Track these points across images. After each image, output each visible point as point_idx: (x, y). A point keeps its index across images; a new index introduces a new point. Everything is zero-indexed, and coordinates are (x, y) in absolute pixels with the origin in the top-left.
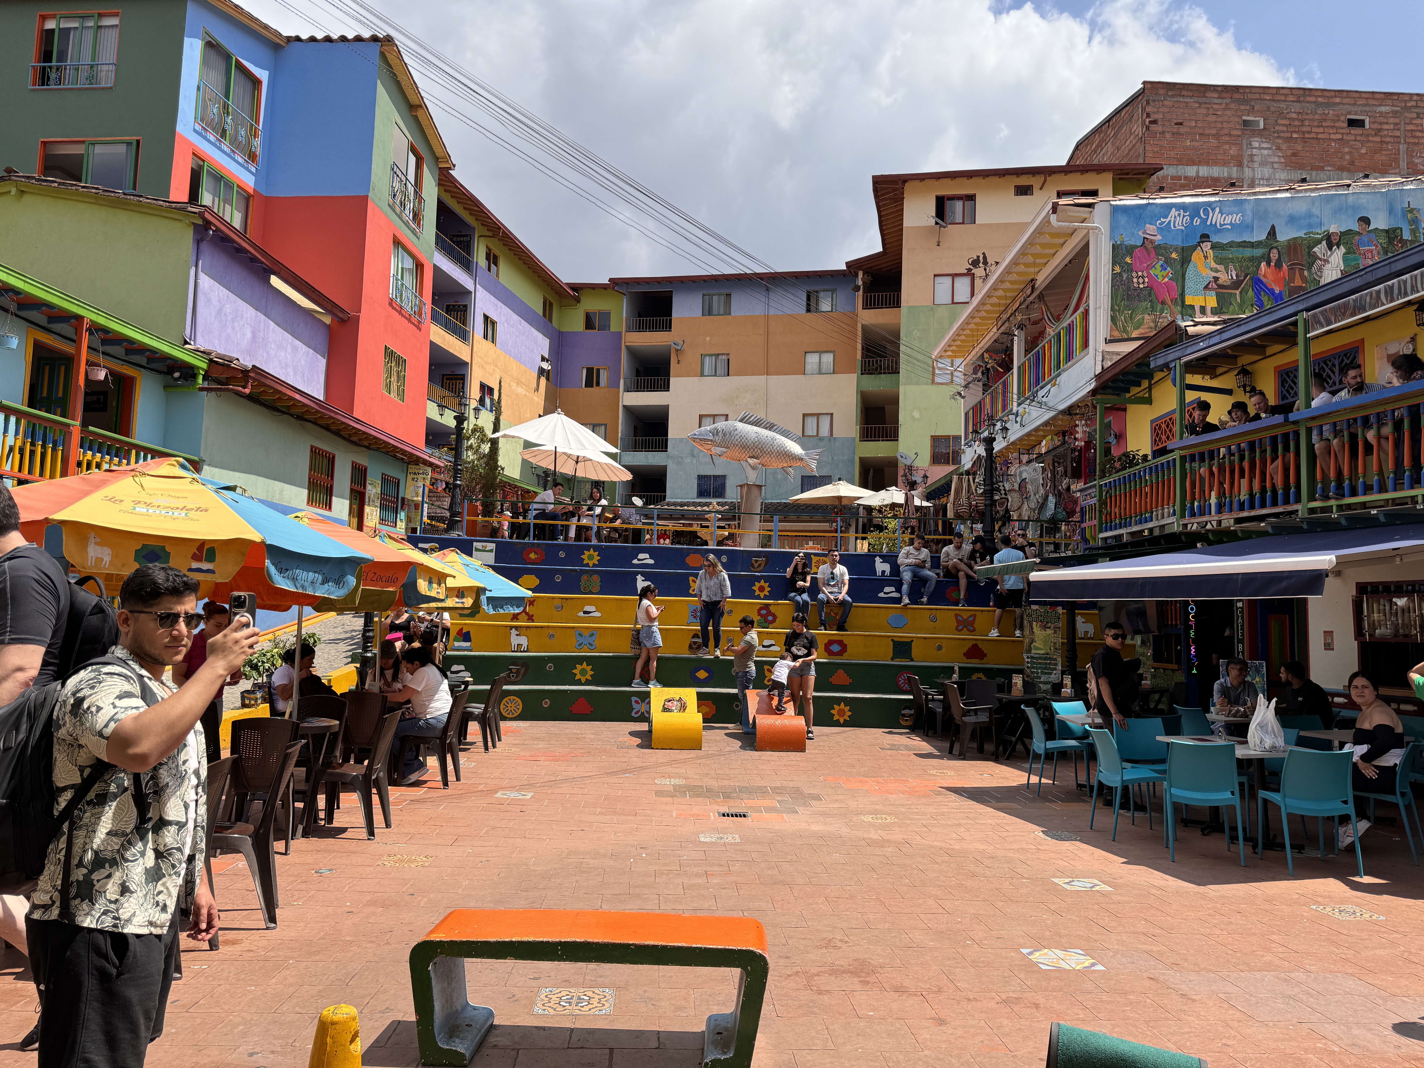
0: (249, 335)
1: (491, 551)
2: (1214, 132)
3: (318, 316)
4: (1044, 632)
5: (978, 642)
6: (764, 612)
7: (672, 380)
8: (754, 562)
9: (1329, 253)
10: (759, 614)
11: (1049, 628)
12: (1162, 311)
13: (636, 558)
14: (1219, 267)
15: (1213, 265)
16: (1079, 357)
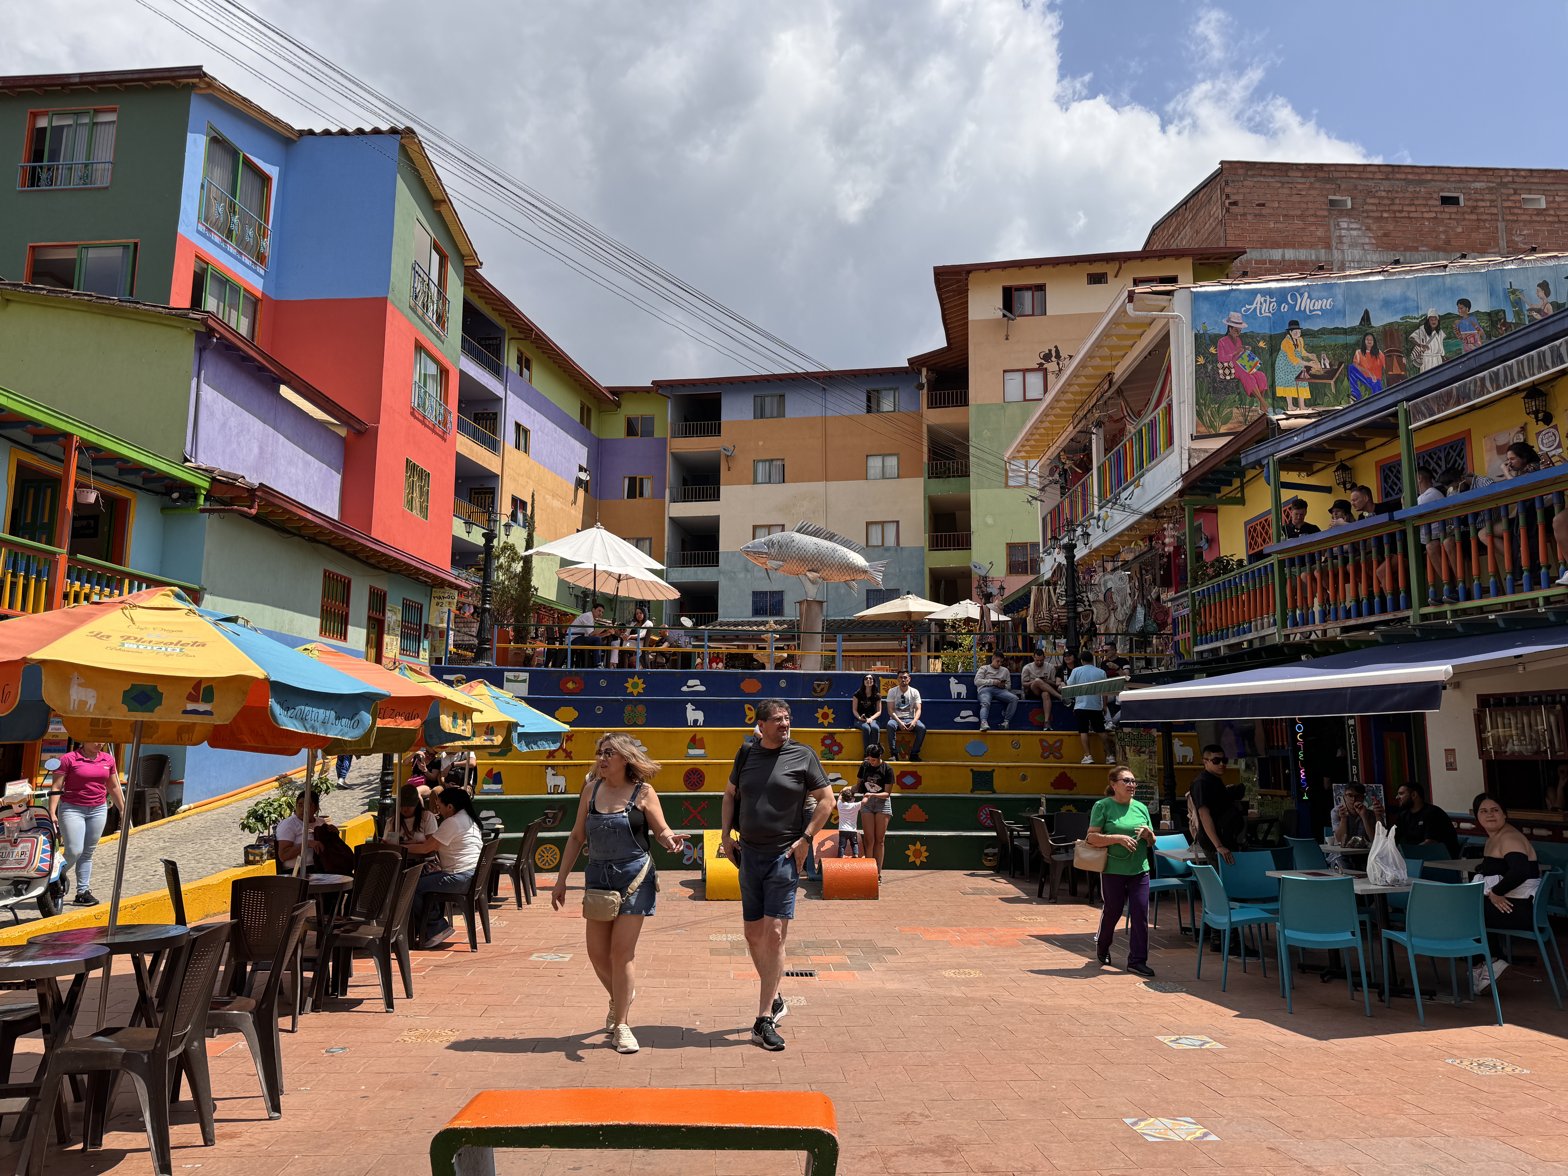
0: (256, 450)
1: (524, 681)
2: (1299, 212)
3: (333, 428)
4: (1138, 758)
5: (1066, 771)
6: (828, 742)
7: (723, 489)
8: (816, 686)
9: (1428, 338)
10: (823, 744)
11: (1144, 752)
12: (1251, 405)
13: (685, 685)
14: (1310, 355)
15: (1304, 353)
16: (1164, 455)
